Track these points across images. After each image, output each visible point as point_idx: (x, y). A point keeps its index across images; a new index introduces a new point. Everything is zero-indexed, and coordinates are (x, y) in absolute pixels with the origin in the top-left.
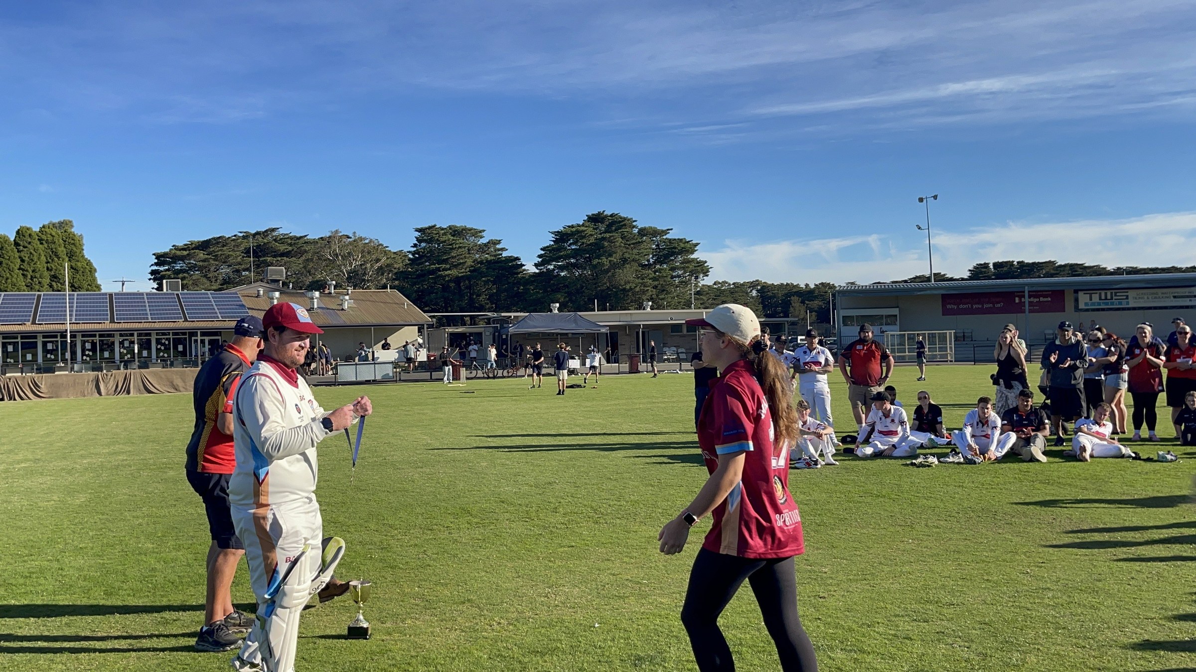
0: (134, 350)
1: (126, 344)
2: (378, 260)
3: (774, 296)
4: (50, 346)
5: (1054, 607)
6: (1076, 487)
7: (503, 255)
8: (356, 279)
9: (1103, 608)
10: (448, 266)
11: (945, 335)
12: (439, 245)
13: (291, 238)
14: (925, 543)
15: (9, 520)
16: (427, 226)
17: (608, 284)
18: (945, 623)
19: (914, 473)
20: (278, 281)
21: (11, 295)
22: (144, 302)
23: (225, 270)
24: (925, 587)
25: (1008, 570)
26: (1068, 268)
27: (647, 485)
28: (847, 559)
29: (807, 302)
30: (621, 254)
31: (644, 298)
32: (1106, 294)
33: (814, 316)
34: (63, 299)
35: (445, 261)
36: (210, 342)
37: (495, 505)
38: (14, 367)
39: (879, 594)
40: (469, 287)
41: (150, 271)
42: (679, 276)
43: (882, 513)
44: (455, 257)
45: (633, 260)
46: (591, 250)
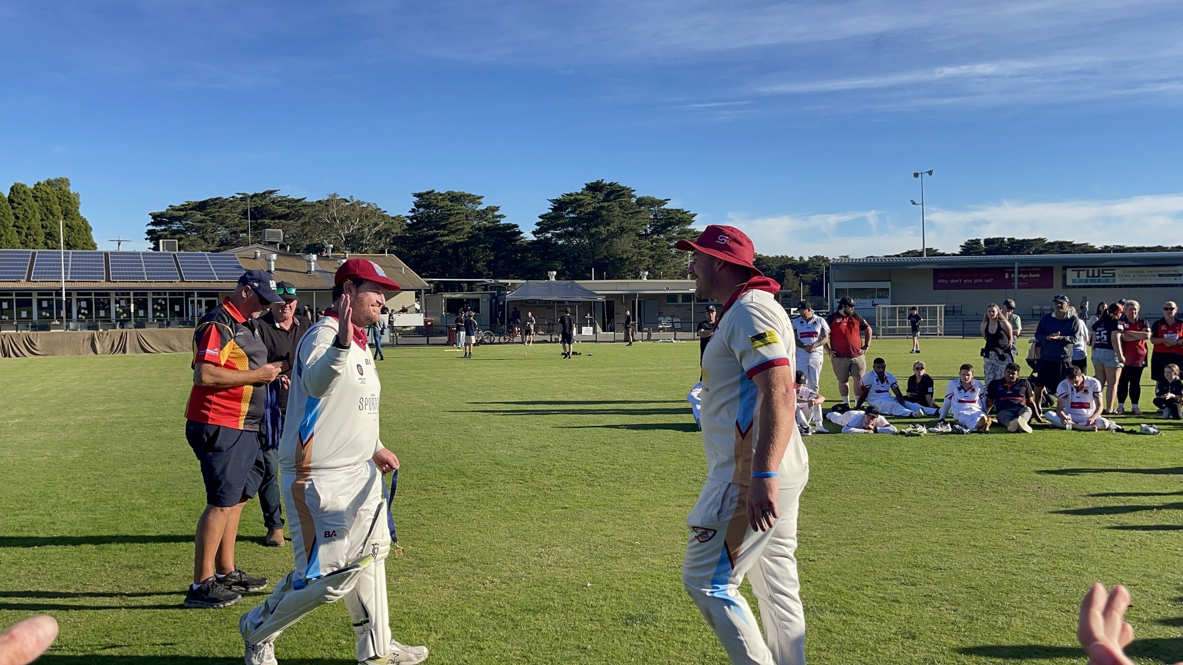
0: (130, 310)
1: (123, 303)
2: (376, 225)
3: (769, 269)
4: (45, 304)
5: (1039, 572)
6: (1061, 457)
7: (501, 222)
8: (354, 243)
9: (1087, 574)
10: (446, 232)
11: (935, 309)
12: (437, 211)
13: (289, 201)
14: (914, 510)
16: (425, 191)
17: (605, 253)
18: (932, 587)
19: (903, 442)
20: (276, 243)
21: (6, 252)
22: (141, 262)
23: (222, 232)
24: (914, 552)
25: (994, 536)
26: (1057, 245)
27: (641, 450)
28: (836, 524)
29: (801, 275)
30: (619, 223)
31: (641, 267)
32: (1093, 271)
33: (807, 289)
34: (58, 257)
35: (444, 227)
36: (207, 303)
37: (489, 466)
38: (9, 324)
39: (868, 558)
40: (467, 254)
41: (146, 231)
43: (872, 480)
44: (453, 223)
45: (631, 230)
46: (589, 218)
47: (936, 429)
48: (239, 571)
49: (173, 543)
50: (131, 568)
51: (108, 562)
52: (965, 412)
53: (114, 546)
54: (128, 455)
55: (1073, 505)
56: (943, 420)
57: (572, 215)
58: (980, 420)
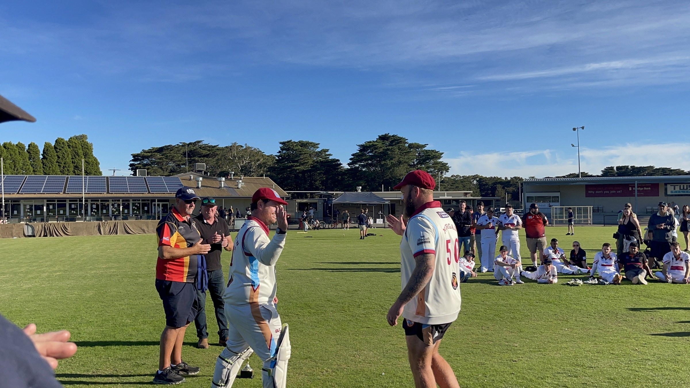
0: (120, 209)
1: (116, 206)
2: (258, 160)
3: (487, 184)
4: (73, 206)
5: (652, 370)
6: (665, 299)
7: (330, 158)
8: (246, 171)
9: (681, 372)
10: (298, 164)
11: (587, 209)
12: (293, 152)
13: (209, 147)
14: (576, 331)
15: (50, 305)
16: (286, 141)
17: (390, 176)
18: (587, 378)
19: (568, 289)
20: (201, 171)
21: (52, 177)
22: (126, 182)
23: (172, 164)
24: (576, 357)
25: (625, 348)
26: (661, 170)
28: (529, 339)
29: (506, 188)
30: (398, 158)
32: (684, 186)
33: (510, 196)
34: (81, 179)
35: (297, 161)
36: (163, 205)
37: (324, 302)
38: (53, 218)
39: (549, 360)
40: (310, 176)
41: (129, 164)
42: (431, 172)
43: (550, 312)
44: (303, 159)
45: (405, 162)
46: (381, 156)
47: (588, 282)
48: (184, 363)
49: (146, 346)
50: (123, 360)
51: (110, 356)
52: (606, 272)
53: (113, 347)
54: (120, 294)
55: (673, 329)
56: (592, 276)
57: (371, 154)
58: (616, 276)
